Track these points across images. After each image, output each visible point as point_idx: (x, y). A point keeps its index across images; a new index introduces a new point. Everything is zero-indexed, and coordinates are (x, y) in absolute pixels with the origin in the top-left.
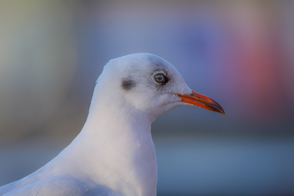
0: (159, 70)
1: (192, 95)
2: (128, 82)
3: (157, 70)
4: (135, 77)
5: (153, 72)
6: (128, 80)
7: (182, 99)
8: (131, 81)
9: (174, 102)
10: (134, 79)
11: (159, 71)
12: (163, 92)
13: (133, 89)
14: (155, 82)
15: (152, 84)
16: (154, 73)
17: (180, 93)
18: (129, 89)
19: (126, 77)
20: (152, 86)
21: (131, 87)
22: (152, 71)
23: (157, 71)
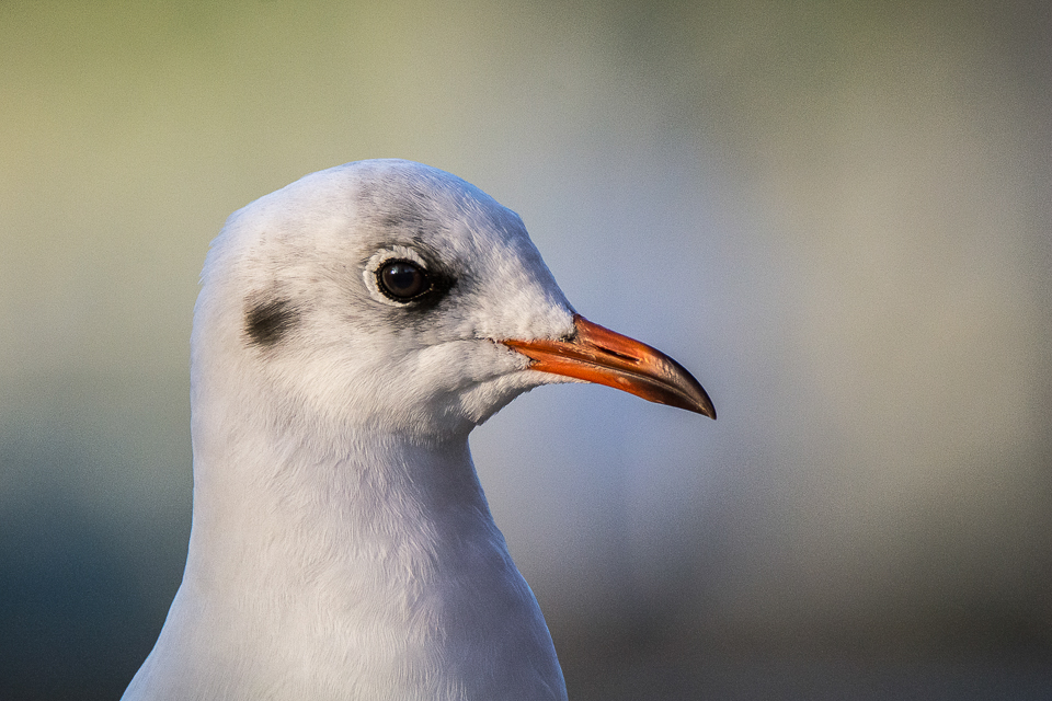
0: (394, 242)
1: (570, 339)
2: (270, 308)
3: (382, 246)
4: (297, 283)
5: (364, 256)
6: (269, 302)
7: (531, 360)
8: (282, 304)
9: (492, 377)
10: (292, 294)
11: (392, 249)
12: (427, 337)
13: (290, 336)
14: (381, 298)
15: (369, 307)
16: (373, 258)
17: (510, 335)
18: (275, 339)
19: (260, 287)
20: (366, 315)
21: (283, 328)
22: (362, 251)
23: (383, 251)
